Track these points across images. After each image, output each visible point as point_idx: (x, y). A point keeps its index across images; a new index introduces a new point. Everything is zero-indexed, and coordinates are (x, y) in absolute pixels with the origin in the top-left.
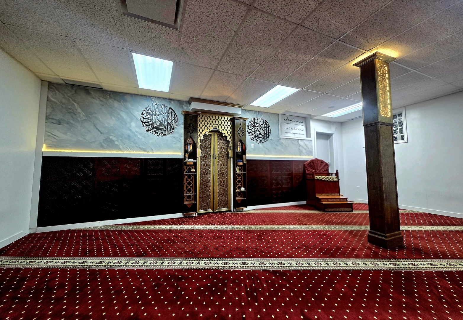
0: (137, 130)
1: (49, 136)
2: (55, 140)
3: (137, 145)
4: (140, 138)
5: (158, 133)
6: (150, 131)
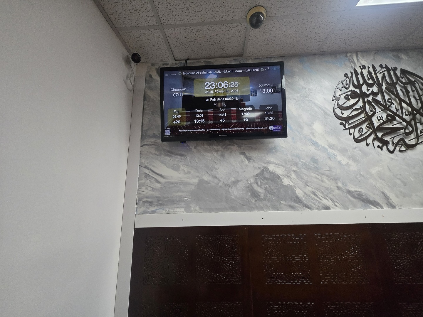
0: (332, 140)
3: (340, 185)
4: (344, 163)
5: (391, 143)
6: (366, 139)
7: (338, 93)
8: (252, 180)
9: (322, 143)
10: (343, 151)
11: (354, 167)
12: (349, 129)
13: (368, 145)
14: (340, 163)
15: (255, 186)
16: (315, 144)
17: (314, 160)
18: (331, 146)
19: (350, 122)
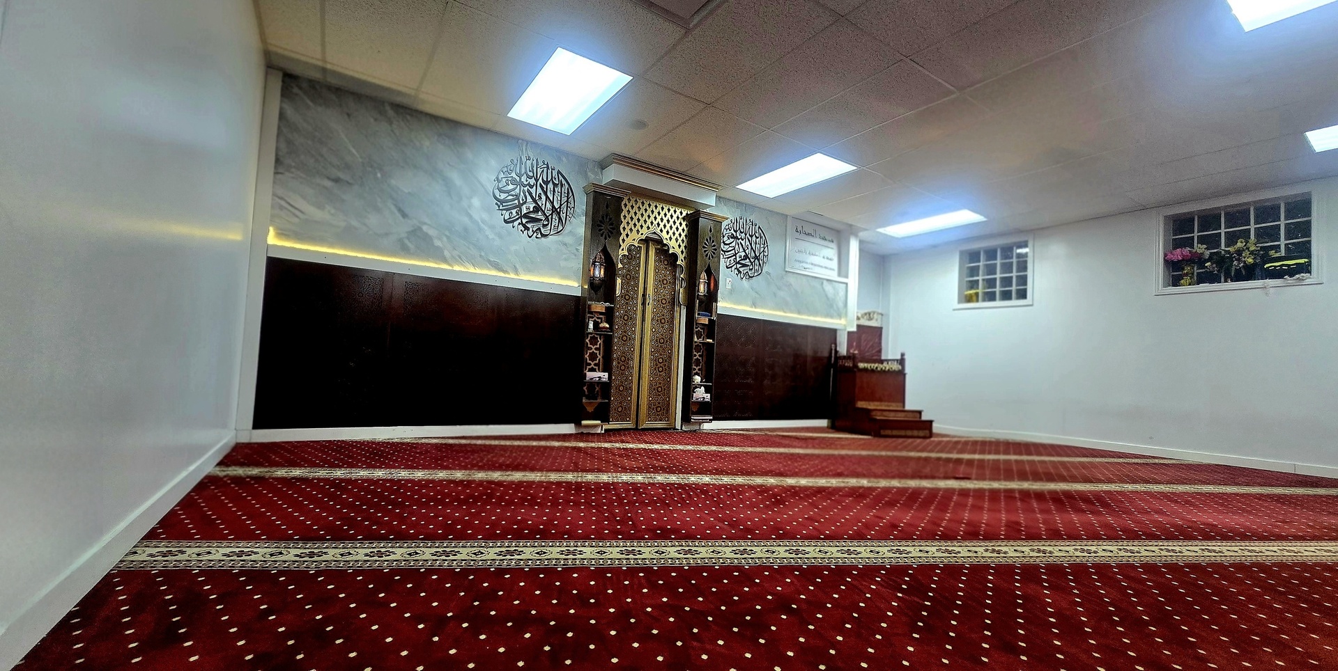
0: (485, 216)
1: (281, 208)
2: (296, 220)
3: (483, 254)
4: (490, 237)
5: (531, 230)
6: (513, 222)
7: (502, 175)
8: (404, 235)
9: (476, 216)
10: (492, 227)
11: (498, 242)
12: (502, 210)
13: (513, 227)
14: (487, 237)
15: (406, 241)
16: (470, 217)
17: (466, 230)
18: (483, 221)
19: (504, 204)
